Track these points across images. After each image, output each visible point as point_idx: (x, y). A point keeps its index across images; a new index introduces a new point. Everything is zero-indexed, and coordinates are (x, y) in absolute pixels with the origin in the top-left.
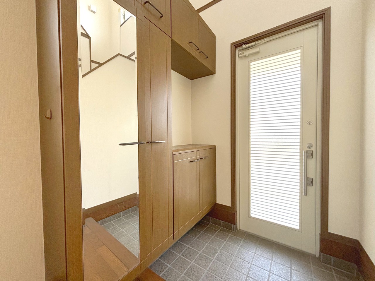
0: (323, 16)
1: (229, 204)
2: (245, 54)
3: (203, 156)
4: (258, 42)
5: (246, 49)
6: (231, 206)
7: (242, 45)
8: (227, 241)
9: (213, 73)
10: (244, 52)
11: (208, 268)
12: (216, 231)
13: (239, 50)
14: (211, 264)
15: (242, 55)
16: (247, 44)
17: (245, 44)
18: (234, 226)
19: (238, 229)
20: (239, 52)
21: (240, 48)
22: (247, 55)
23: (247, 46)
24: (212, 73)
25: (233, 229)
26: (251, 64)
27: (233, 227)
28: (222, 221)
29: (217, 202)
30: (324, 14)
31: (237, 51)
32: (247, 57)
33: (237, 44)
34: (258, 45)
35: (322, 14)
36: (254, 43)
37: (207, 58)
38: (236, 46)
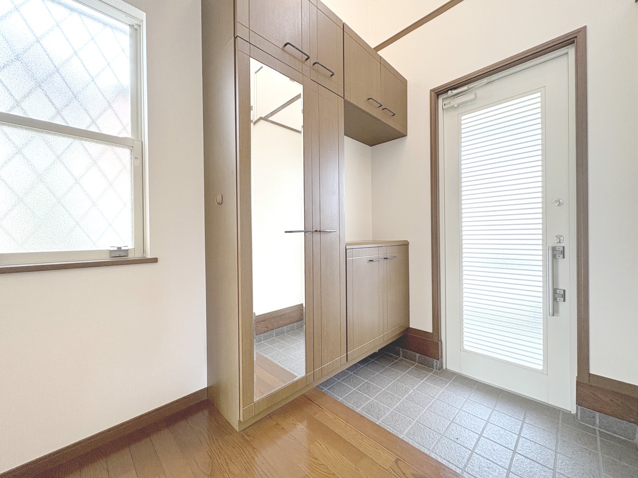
0: (574, 41)
1: (430, 329)
2: (451, 105)
3: (388, 256)
4: (470, 86)
5: (453, 98)
6: (432, 332)
7: (447, 91)
8: (425, 381)
9: (404, 135)
10: (451, 101)
11: (395, 407)
12: (409, 367)
13: (443, 99)
14: (399, 403)
15: (448, 106)
16: (455, 89)
17: (451, 90)
18: (437, 362)
19: (444, 368)
20: (443, 102)
21: (445, 96)
22: (456, 105)
23: (455, 92)
24: (401, 134)
25: (435, 367)
26: (463, 118)
27: (435, 364)
28: (418, 355)
29: (410, 327)
30: (576, 37)
31: (440, 100)
32: (456, 108)
33: (440, 90)
34: (471, 90)
35: (573, 38)
36: (465, 88)
37: (394, 115)
38: (438, 93)
